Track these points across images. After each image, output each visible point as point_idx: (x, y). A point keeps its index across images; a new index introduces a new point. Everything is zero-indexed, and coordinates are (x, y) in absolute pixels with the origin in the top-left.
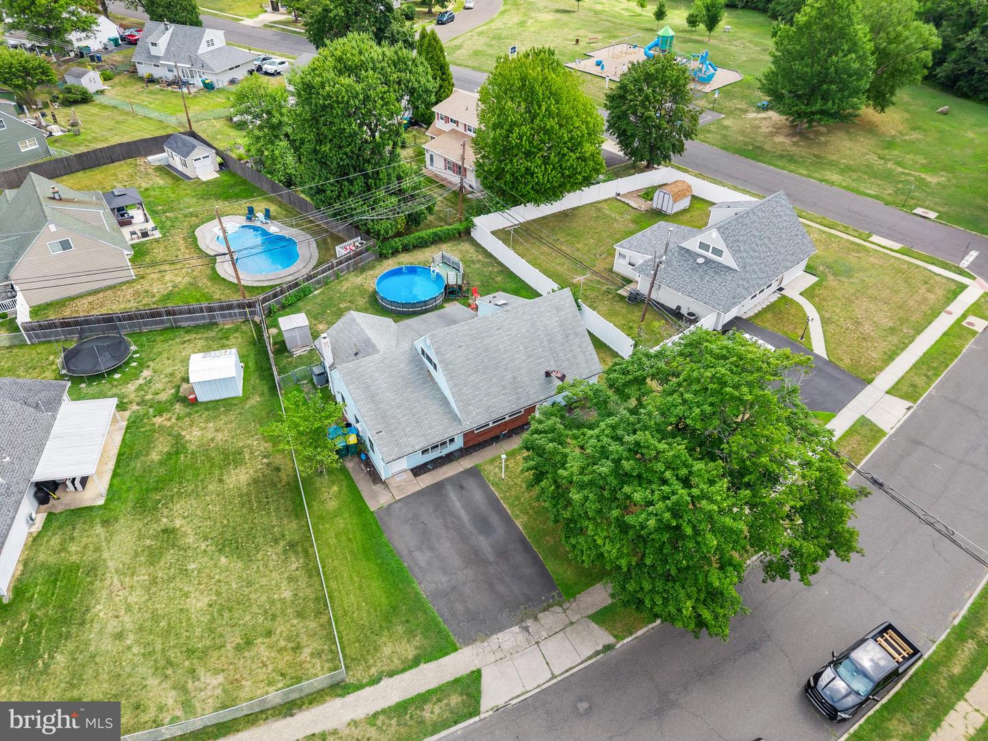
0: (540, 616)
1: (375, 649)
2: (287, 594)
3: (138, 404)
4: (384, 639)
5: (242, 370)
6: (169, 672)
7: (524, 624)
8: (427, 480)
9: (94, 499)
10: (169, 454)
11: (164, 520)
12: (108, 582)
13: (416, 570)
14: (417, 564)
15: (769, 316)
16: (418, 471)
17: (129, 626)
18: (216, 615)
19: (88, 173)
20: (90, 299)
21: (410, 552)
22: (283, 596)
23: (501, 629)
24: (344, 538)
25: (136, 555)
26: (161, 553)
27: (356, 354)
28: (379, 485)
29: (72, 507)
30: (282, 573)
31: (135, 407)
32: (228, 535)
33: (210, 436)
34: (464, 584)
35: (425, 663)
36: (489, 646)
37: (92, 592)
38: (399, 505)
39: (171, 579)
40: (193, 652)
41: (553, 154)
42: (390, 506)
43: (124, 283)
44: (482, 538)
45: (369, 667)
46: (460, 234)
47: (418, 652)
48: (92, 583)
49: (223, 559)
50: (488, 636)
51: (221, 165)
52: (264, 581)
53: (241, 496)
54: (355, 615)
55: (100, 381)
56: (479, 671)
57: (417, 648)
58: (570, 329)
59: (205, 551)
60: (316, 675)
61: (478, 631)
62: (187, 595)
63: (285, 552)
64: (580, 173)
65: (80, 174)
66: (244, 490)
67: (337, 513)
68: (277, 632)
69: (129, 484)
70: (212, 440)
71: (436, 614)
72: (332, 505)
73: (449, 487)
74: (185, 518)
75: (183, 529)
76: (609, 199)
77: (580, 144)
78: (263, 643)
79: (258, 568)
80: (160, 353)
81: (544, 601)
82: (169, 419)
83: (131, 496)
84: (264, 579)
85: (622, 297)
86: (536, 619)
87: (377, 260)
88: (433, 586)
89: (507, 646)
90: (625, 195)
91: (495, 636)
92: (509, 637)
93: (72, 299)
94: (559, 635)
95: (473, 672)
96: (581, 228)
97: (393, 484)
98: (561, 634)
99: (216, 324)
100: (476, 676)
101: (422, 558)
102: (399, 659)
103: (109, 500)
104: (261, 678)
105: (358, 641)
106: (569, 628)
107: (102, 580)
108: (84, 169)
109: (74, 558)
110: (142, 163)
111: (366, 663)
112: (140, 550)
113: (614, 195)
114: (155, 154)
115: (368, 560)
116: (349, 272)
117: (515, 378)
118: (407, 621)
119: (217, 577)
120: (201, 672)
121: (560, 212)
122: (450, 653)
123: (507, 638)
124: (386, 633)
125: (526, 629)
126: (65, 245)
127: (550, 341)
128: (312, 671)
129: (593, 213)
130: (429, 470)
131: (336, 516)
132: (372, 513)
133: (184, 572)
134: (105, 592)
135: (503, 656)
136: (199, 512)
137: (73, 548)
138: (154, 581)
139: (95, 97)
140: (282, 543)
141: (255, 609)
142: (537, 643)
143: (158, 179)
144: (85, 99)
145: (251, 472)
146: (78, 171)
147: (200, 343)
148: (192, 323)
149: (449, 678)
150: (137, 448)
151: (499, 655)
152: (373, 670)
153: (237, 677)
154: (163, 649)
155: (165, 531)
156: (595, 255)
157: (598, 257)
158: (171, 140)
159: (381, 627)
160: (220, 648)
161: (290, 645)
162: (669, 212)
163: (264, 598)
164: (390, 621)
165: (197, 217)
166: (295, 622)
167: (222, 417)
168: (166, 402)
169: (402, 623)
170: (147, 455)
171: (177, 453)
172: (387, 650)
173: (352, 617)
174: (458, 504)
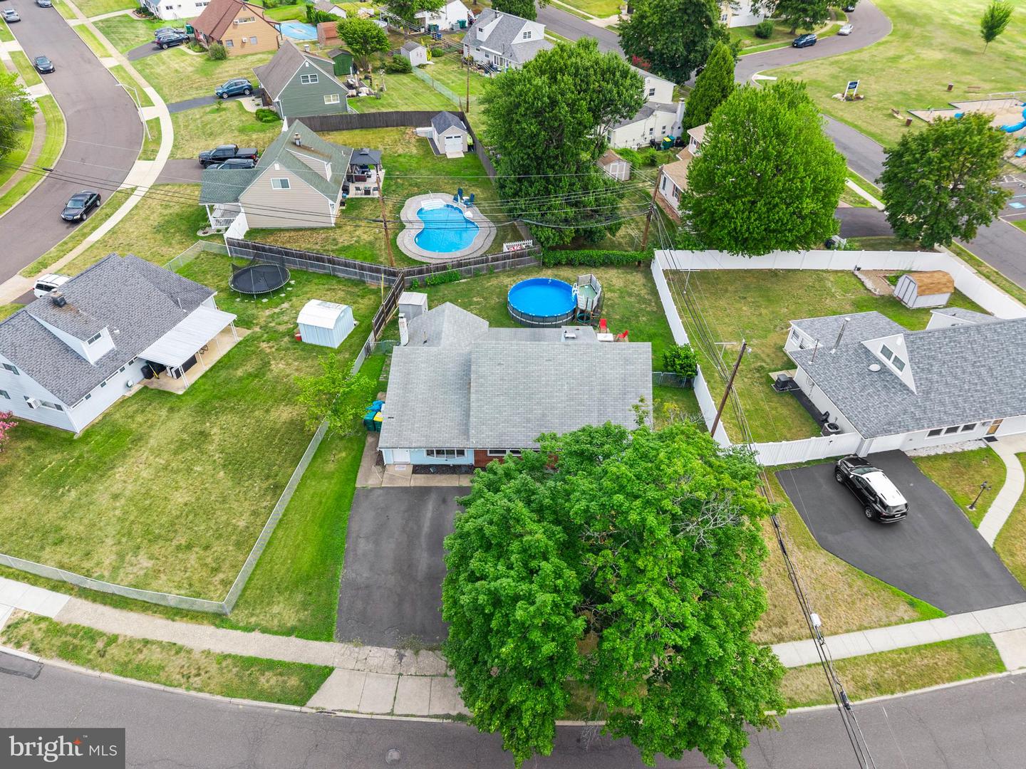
0: (423, 652)
1: (268, 604)
2: (242, 524)
3: (261, 328)
4: (281, 598)
5: (354, 327)
6: (124, 540)
7: (402, 652)
8: (421, 481)
9: (178, 389)
10: (250, 374)
11: (208, 424)
12: (139, 454)
13: (351, 554)
14: (356, 550)
15: (947, 465)
16: (418, 469)
17: (127, 493)
18: (184, 513)
19: (364, 132)
20: (292, 234)
21: (358, 536)
22: (239, 523)
23: (379, 644)
24: (317, 499)
25: (171, 442)
26: (187, 448)
27: (425, 342)
28: (378, 467)
29: (161, 389)
30: (252, 505)
31: (257, 329)
32: (239, 457)
33: (288, 371)
34: (379, 587)
35: (296, 636)
36: (359, 653)
37: (125, 456)
38: (381, 491)
39: (177, 472)
40: (149, 534)
41: (762, 202)
42: (373, 489)
43: (323, 228)
44: (425, 555)
45: (252, 615)
46: (639, 262)
47: (298, 624)
48: (130, 449)
49: (222, 473)
50: (364, 643)
51: (470, 147)
52: (235, 505)
53: (272, 429)
54: (276, 567)
55: (250, 301)
56: (332, 670)
57: (299, 620)
58: (633, 387)
59: (215, 461)
60: (211, 599)
61: (359, 634)
62: (177, 489)
63: (267, 489)
64: (790, 231)
65: (357, 132)
66: (278, 426)
67: (329, 476)
68: (213, 550)
69: (206, 387)
70: (288, 376)
71: (337, 601)
72: (331, 467)
73: (433, 496)
74: (221, 429)
75: (214, 437)
76: (842, 271)
77: (798, 198)
78: (197, 553)
79: (239, 492)
80: (306, 293)
81: (437, 641)
82: (271, 348)
83: (201, 398)
84: (236, 503)
85: (770, 380)
86: (417, 653)
87: (538, 267)
88: (354, 575)
89: (373, 662)
90: (867, 272)
91: (369, 647)
92: (381, 656)
93: (281, 230)
94: (425, 679)
95: (326, 667)
96: (782, 292)
97: (390, 471)
98: (428, 680)
99: (364, 282)
100: (326, 672)
101: (364, 546)
102: (279, 621)
103: (186, 393)
104: (175, 579)
105: (262, 589)
106: (439, 678)
107: (137, 451)
108: (362, 128)
109: (134, 426)
110: (409, 132)
111: (253, 610)
112: (176, 439)
113: (852, 268)
114: (425, 126)
115: (321, 527)
116: (504, 271)
117: (544, 415)
118: (310, 594)
119: (207, 485)
120: (142, 552)
121: (769, 270)
122: (321, 640)
123: (378, 655)
124: (287, 594)
125: (401, 657)
126: (284, 184)
127: (602, 392)
128: (212, 594)
129: (810, 281)
130: (429, 472)
131: (326, 478)
132: (355, 488)
133: (189, 470)
134: (133, 460)
135: (362, 669)
136: (233, 429)
137: (139, 418)
138: (165, 468)
139: (413, 70)
140: (271, 481)
141: (212, 523)
142: (401, 674)
143: (414, 148)
144: (404, 69)
145: (295, 414)
146: (356, 128)
147: (341, 294)
148: (347, 276)
149: (304, 661)
150: (234, 361)
151: (359, 666)
152: (253, 620)
153: (162, 569)
154: (133, 521)
155: (202, 433)
156: (775, 326)
157: (778, 329)
158: (438, 117)
159: (287, 587)
160: (167, 540)
161: (214, 565)
162: (910, 305)
163: (224, 518)
164: (297, 587)
165: (418, 188)
166: (231, 548)
167: (310, 360)
168: (281, 333)
169: (305, 593)
170: (236, 369)
171: (256, 376)
172: (276, 609)
173: (272, 568)
174: (429, 515)
